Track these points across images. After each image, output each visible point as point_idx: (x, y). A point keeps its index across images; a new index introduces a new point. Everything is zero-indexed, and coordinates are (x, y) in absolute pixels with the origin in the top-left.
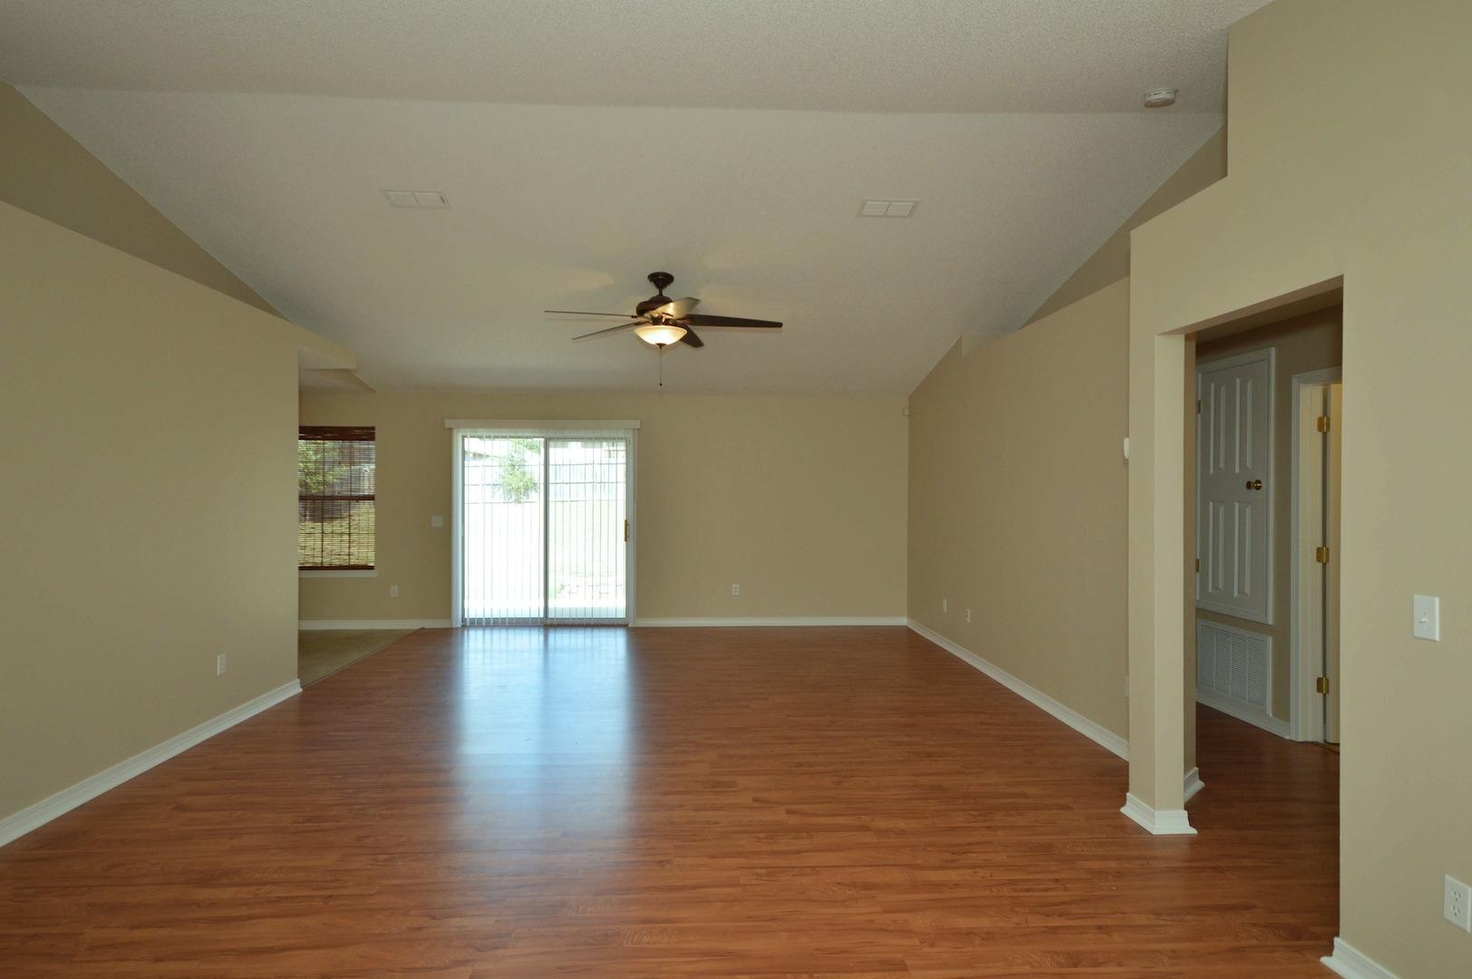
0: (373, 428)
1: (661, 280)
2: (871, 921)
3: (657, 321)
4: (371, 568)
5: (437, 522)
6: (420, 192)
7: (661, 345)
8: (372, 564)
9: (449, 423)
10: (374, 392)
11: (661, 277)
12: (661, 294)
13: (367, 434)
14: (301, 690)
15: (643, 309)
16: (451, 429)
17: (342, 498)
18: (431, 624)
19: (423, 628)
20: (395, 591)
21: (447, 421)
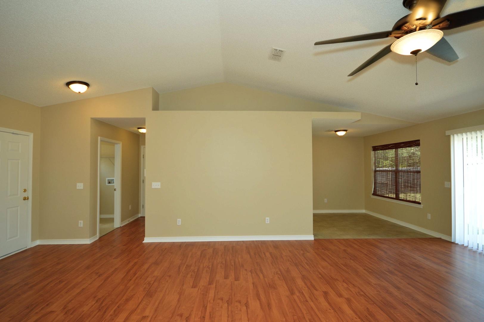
4: (419, 203)
5: (447, 184)
14: (313, 239)
16: (449, 135)
17: (411, 172)
18: (444, 237)
19: (441, 238)
20: (429, 216)
21: (446, 132)
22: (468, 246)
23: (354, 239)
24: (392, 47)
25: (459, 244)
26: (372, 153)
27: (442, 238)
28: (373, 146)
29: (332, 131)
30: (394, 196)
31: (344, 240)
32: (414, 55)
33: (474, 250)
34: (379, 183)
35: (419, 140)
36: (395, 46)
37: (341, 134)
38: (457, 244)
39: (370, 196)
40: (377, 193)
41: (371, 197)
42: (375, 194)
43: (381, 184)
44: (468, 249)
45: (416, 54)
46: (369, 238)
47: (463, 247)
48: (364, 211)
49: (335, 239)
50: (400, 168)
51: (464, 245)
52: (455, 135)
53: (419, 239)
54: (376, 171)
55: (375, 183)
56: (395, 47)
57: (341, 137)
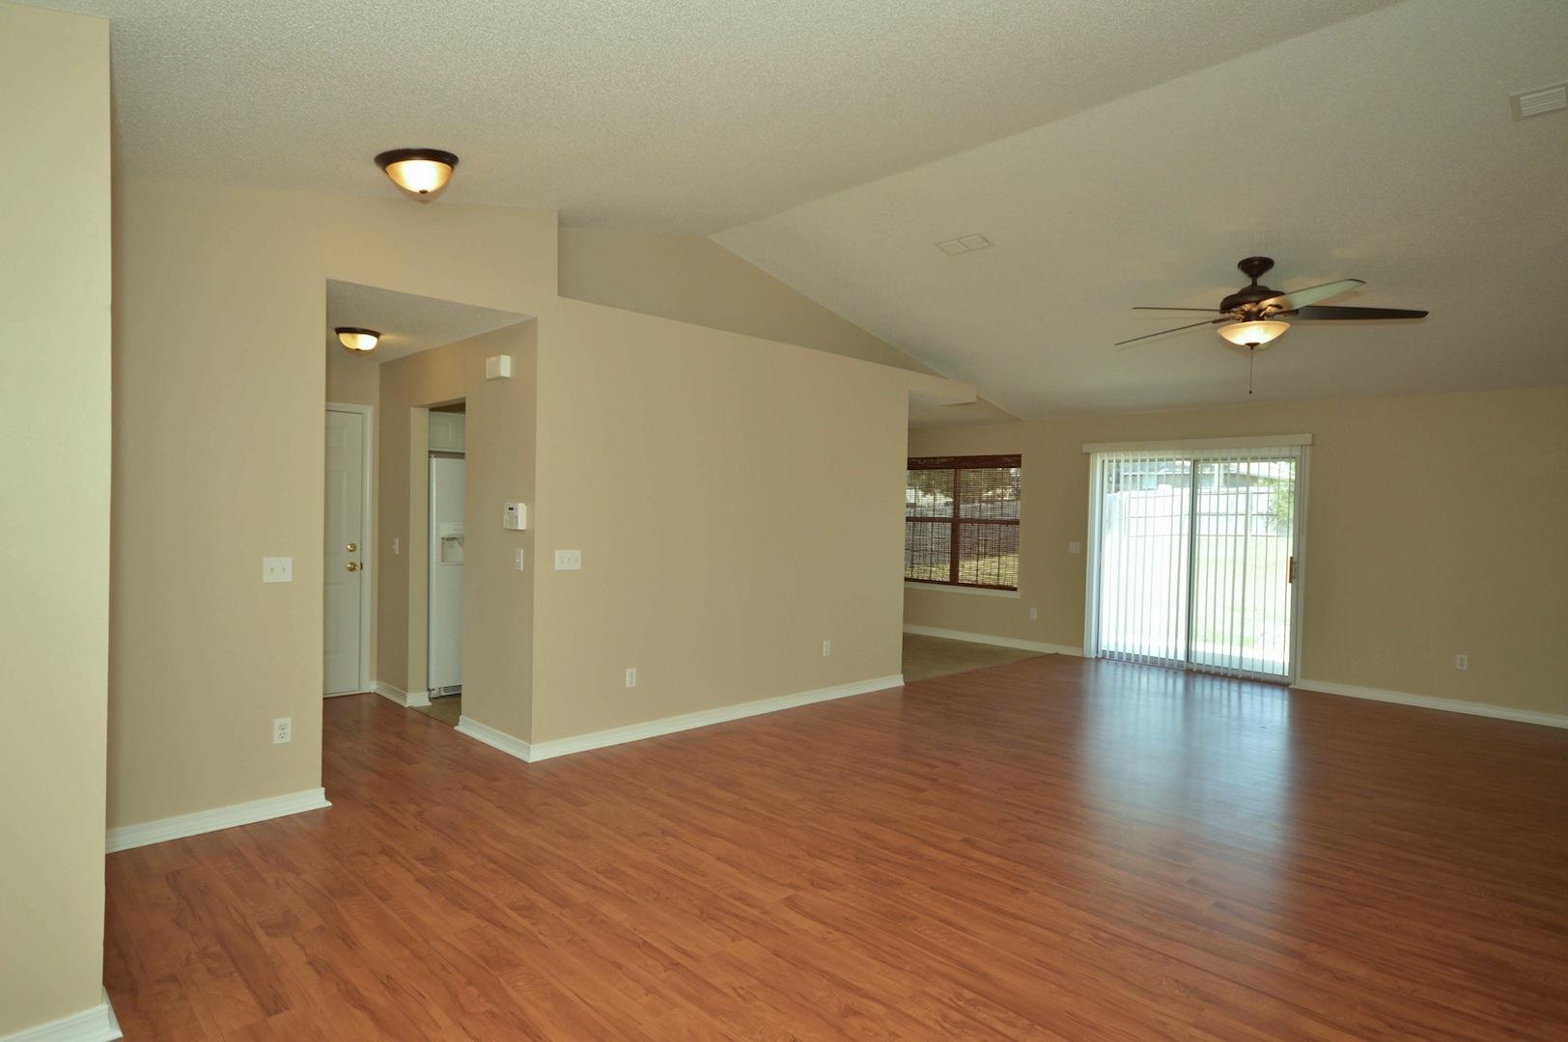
0: (1020, 456)
1: (1255, 267)
2: (1165, 1024)
3: (1248, 317)
4: (1015, 589)
5: (1074, 548)
6: (965, 237)
7: (1252, 345)
8: (1016, 586)
9: (1086, 448)
10: (1020, 420)
11: (1256, 263)
12: (1254, 283)
13: (1015, 461)
14: (903, 684)
15: (1229, 305)
16: (1089, 454)
18: (1071, 651)
19: (1058, 653)
20: (1034, 614)
21: (1084, 445)
27: (1061, 653)
52: (1099, 454)
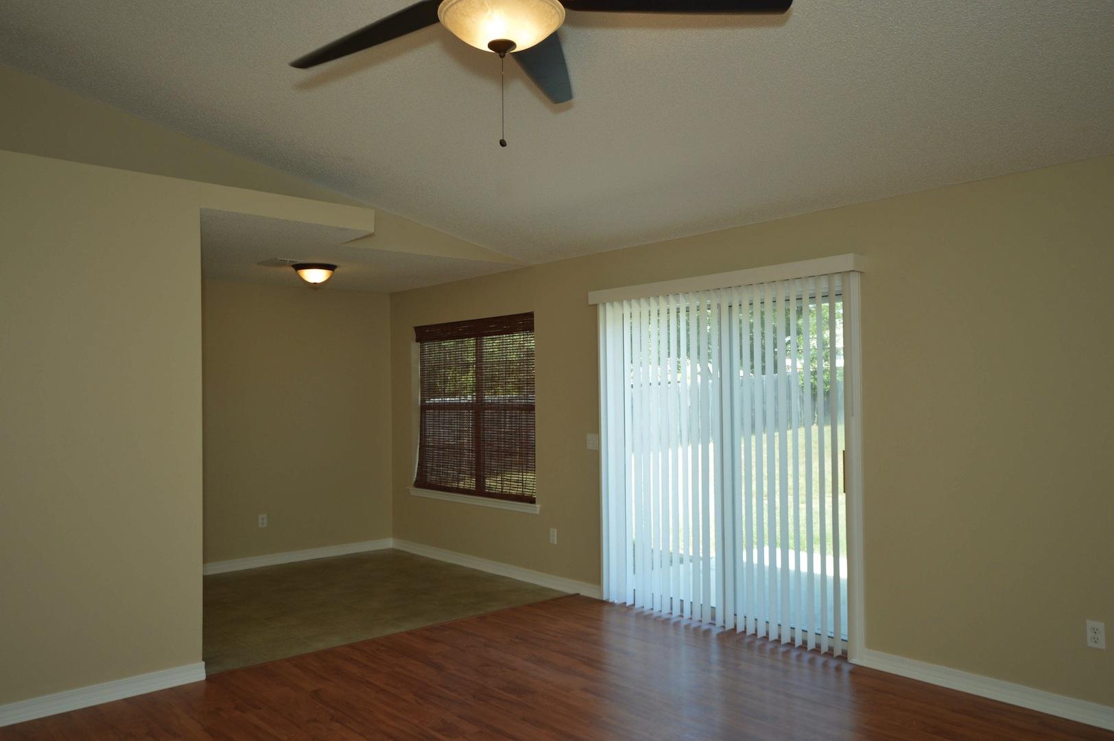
4: (534, 500)
5: (592, 441)
9: (593, 298)
16: (596, 305)
17: (512, 408)
18: (586, 590)
19: (578, 594)
20: (554, 536)
21: (591, 294)
22: (634, 604)
23: (351, 646)
24: (441, 11)
25: (616, 601)
26: (416, 347)
27: (581, 594)
28: (416, 326)
29: (282, 264)
30: (470, 483)
31: (318, 655)
32: (498, 54)
33: (646, 613)
34: (433, 447)
35: (531, 315)
36: (447, 10)
37: (315, 276)
38: (612, 604)
39: (408, 489)
40: (428, 480)
41: (412, 494)
42: (421, 483)
43: (439, 449)
44: (635, 612)
45: (502, 54)
46: (397, 631)
47: (625, 610)
48: (389, 543)
49: (288, 660)
50: (488, 398)
51: (625, 603)
52: (608, 306)
53: (530, 606)
54: (424, 408)
55: (423, 447)
56: (448, 13)
57: (315, 286)
